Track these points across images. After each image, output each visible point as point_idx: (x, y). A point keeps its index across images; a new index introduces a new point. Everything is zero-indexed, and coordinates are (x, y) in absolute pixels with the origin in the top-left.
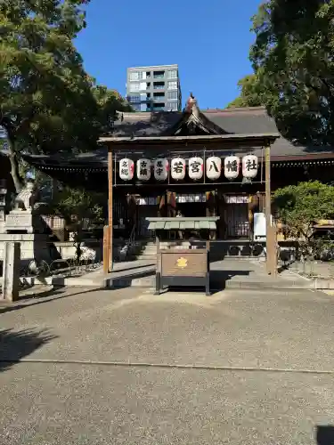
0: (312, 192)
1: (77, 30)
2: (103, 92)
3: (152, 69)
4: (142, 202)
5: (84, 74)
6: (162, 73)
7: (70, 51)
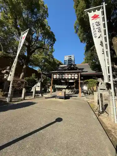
0: (92, 81)
1: (53, 52)
2: (58, 61)
3: (69, 56)
4: (63, 81)
5: (54, 59)
6: (71, 56)
7: (52, 55)
